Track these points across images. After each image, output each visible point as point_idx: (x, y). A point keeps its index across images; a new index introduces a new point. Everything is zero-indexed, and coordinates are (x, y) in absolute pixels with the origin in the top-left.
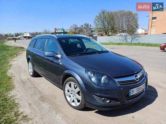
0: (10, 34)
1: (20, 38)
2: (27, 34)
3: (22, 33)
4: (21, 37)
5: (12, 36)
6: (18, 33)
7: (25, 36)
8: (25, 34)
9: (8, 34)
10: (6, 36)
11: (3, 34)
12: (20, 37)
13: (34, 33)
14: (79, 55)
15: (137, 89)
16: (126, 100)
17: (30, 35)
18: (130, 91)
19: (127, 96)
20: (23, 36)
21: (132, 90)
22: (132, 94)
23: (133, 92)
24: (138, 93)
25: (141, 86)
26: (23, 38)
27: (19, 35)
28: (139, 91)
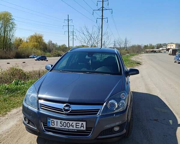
0: (151, 45)
1: (161, 51)
2: (172, 46)
3: (167, 43)
4: (163, 50)
5: (153, 48)
6: (161, 44)
7: (168, 47)
8: (170, 45)
9: (149, 45)
10: (146, 47)
11: (142, 45)
12: (161, 49)
15: (61, 122)
16: (45, 129)
17: (177, 47)
18: (49, 120)
19: (46, 126)
20: (166, 48)
21: (52, 121)
22: (52, 125)
23: (53, 124)
24: (64, 129)
25: (73, 123)
26: (165, 51)
27: (161, 47)
28: (66, 128)
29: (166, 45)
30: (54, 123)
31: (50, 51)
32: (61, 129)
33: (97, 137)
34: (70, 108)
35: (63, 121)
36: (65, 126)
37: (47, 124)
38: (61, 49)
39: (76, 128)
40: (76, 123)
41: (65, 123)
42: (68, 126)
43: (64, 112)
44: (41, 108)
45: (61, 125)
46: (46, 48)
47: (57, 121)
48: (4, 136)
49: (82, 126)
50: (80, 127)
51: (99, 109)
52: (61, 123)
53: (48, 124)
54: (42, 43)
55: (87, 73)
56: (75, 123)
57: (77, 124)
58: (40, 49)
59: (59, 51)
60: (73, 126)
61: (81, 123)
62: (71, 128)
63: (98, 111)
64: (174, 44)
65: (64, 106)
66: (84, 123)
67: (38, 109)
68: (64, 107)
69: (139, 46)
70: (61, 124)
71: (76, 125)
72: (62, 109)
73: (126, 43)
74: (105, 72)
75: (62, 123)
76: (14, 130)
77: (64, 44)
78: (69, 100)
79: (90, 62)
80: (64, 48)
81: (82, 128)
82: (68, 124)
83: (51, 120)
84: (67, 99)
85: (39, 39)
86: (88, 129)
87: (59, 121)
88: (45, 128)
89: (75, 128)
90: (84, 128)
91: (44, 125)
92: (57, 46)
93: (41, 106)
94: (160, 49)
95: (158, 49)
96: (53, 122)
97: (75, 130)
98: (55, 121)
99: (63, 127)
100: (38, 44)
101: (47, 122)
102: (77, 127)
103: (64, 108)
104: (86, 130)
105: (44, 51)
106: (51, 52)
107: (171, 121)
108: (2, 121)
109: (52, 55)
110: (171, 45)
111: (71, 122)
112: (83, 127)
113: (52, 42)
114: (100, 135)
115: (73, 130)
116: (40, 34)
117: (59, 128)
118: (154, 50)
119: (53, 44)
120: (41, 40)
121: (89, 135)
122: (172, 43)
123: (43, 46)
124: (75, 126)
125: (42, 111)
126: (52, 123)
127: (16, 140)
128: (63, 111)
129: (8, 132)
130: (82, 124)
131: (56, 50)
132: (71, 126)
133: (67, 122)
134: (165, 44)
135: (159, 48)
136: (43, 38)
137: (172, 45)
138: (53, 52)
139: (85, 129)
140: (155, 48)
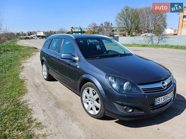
0: (23, 33)
1: (33, 38)
2: (41, 33)
4: (34, 36)
5: (25, 35)
6: (31, 32)
7: (38, 35)
8: (39, 32)
9: (20, 33)
10: (18, 34)
11: (15, 32)
12: (32, 36)
13: (49, 32)
14: (98, 57)
16: (151, 109)
17: (44, 34)
18: (156, 100)
19: (153, 105)
20: (36, 35)
22: (158, 103)
27: (32, 34)
28: (166, 100)
29: (36, 33)
30: (159, 100)
39: (170, 97)
42: (167, 98)
53: (155, 103)
57: (170, 95)
110: (40, 33)
117: (163, 103)
118: (27, 37)
122: (39, 31)
135: (30, 35)
137: (41, 32)
140: (27, 35)
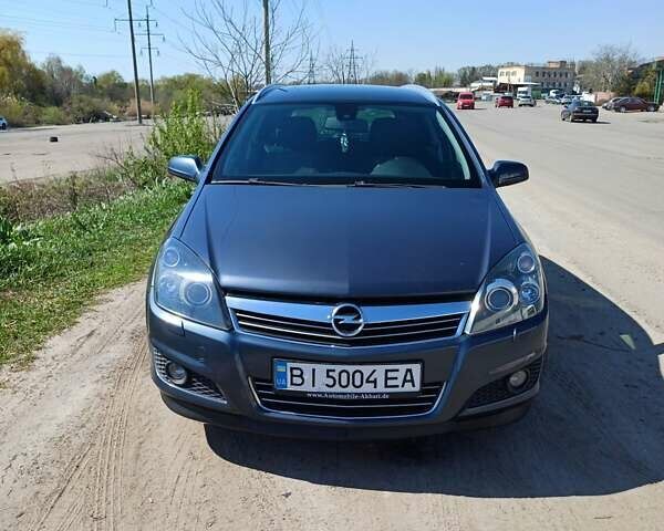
0: (441, 73)
2: (514, 73)
3: (495, 65)
4: (483, 89)
5: (448, 83)
6: (474, 68)
7: (502, 79)
8: (505, 70)
9: (433, 74)
11: (410, 71)
12: (476, 85)
13: (552, 66)
15: (328, 371)
16: (264, 403)
17: (530, 77)
18: (281, 369)
19: (270, 388)
20: (491, 84)
21: (292, 369)
22: (292, 384)
23: (297, 380)
24: (340, 397)
25: (374, 371)
26: (492, 93)
27: (477, 79)
28: (351, 389)
29: (491, 71)
30: (301, 376)
31: (58, 102)
32: (330, 396)
33: (460, 412)
34: (359, 318)
35: (339, 368)
36: (344, 383)
37: (271, 381)
38: (100, 92)
39: (386, 386)
40: (387, 371)
41: (344, 375)
42: (358, 383)
43: (338, 335)
44: (241, 326)
45: (331, 382)
46: (42, 89)
47: (314, 370)
48: (76, 442)
49: (409, 378)
50: (399, 382)
51: (461, 316)
52: (331, 374)
53: (278, 382)
54: (20, 68)
55: (359, 184)
56: (380, 369)
57: (390, 375)
58: (16, 94)
59: (95, 100)
60: (375, 382)
61: (403, 368)
62: (367, 388)
63: (457, 323)
64: (518, 66)
65: (336, 314)
66: (416, 369)
67: (231, 330)
68: (338, 317)
69: (401, 74)
70: (328, 376)
71: (387, 379)
72: (330, 325)
73: (352, 65)
74: (410, 176)
75: (336, 375)
76: (101, 417)
77: (113, 72)
78: (350, 289)
79: (344, 142)
80: (115, 84)
81: (408, 388)
82: (358, 375)
83: (290, 365)
84: (341, 287)
85: (9, 53)
86: (430, 387)
87: (321, 369)
88: (260, 396)
89: (381, 388)
90: (414, 386)
91: (257, 388)
92: (84, 81)
93: (240, 318)
94: (473, 85)
95: (465, 86)
96: (296, 372)
97: (382, 394)
98: (307, 368)
99: (337, 389)
100: (7, 73)
101: (272, 376)
102: (390, 383)
103: (336, 321)
104: (422, 391)
105: (33, 99)
106: (65, 105)
107: (627, 338)
108: (35, 387)
109: (68, 114)
110: (511, 70)
111: (366, 370)
112: (412, 381)
113: (59, 61)
114: (470, 403)
115: (376, 394)
116: (9, 29)
117: (323, 393)
118: (453, 90)
119: (68, 71)
120: (15, 53)
121: (431, 407)
122: (512, 65)
123: (26, 78)
124: (381, 383)
125: (247, 338)
126: (292, 376)
127: (131, 453)
128: (334, 333)
129: (83, 426)
130: (409, 370)
131: (84, 96)
132: (368, 381)
133: (351, 369)
134: (490, 67)
135: (469, 84)
136: (24, 48)
137: (515, 69)
138: (70, 104)
139: (417, 388)
140: (455, 84)
